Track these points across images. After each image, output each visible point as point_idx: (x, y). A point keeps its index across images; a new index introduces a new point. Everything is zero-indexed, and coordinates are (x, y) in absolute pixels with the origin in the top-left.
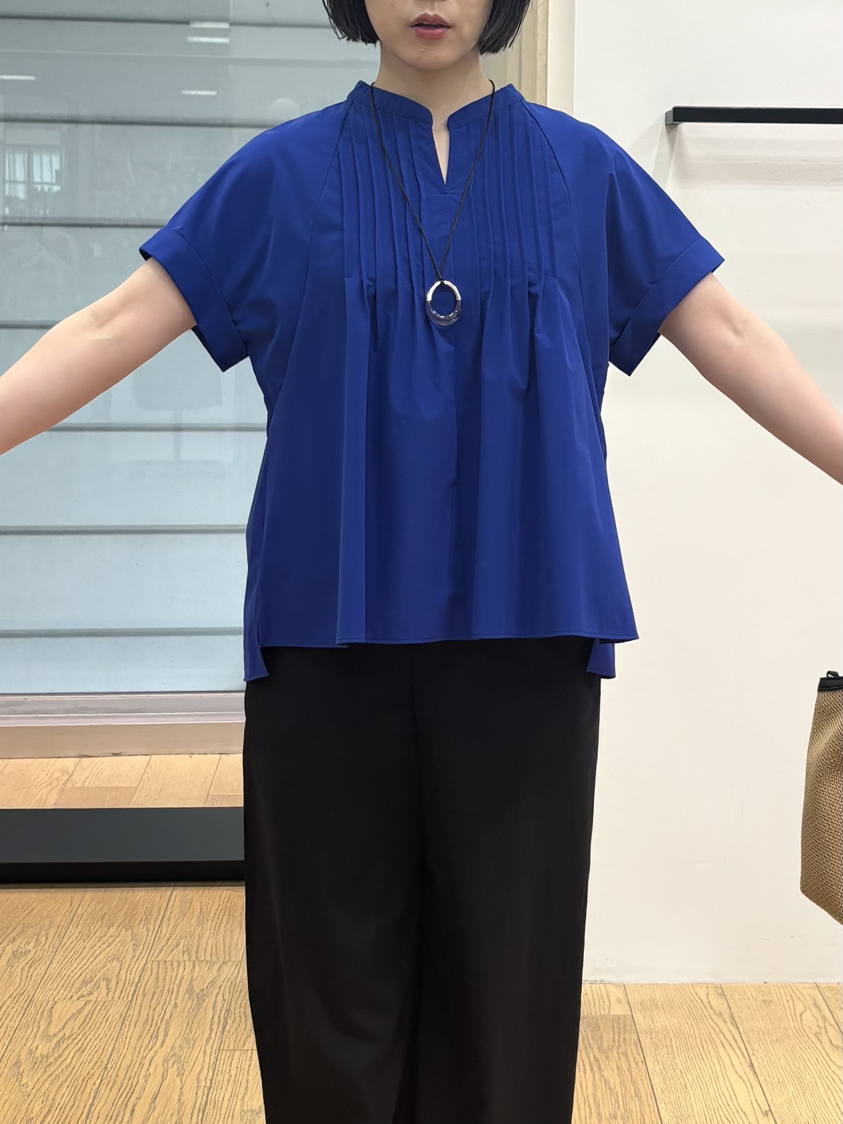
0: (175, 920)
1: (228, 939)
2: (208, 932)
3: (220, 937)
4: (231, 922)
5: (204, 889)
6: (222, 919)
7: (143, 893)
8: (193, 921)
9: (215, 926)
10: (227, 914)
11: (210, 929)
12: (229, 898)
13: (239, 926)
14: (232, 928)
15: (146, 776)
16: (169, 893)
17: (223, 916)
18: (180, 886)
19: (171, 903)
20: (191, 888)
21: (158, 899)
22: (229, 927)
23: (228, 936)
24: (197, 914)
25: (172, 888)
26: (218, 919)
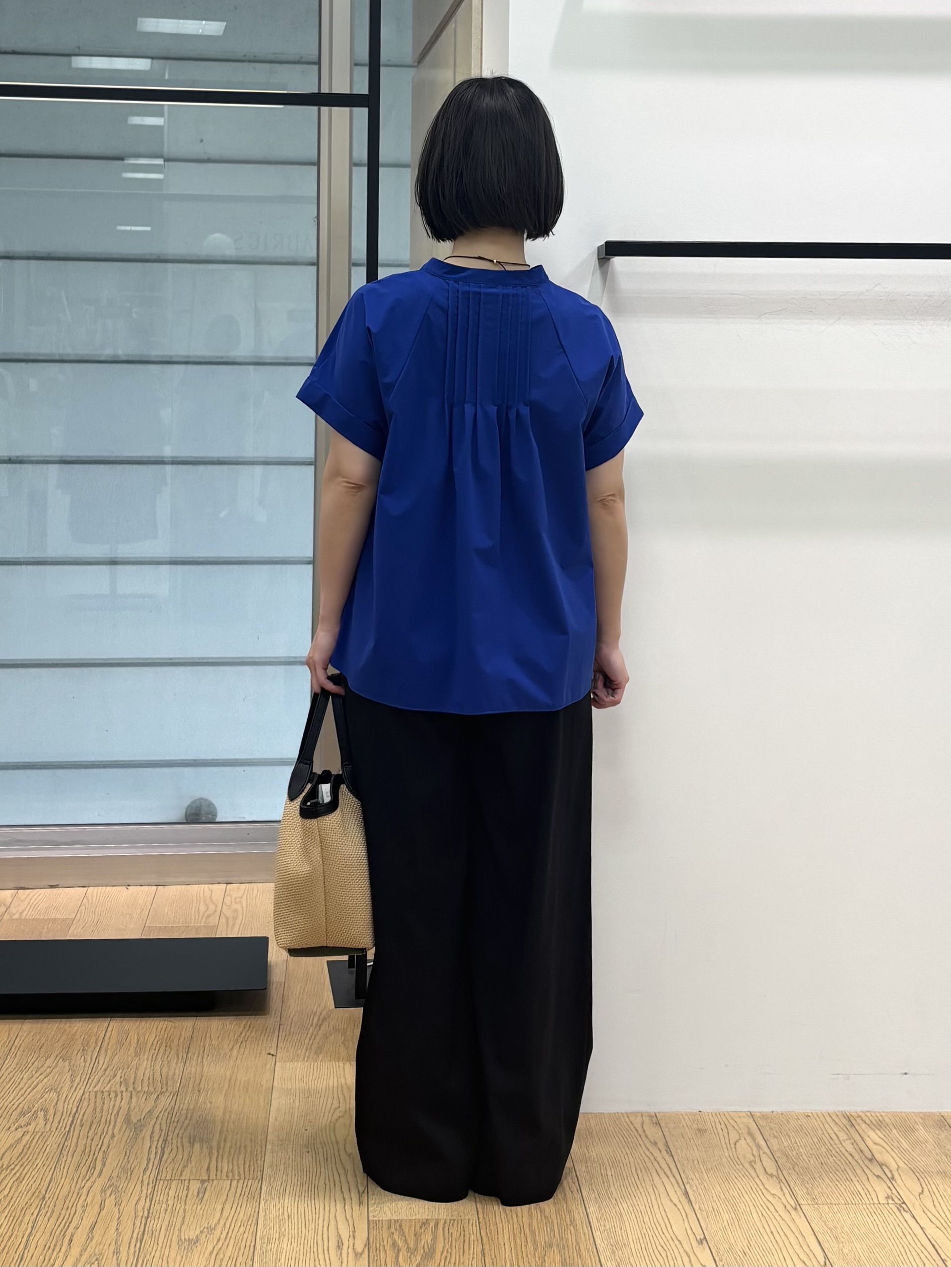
0: (113, 1050)
1: (165, 1070)
2: (145, 1063)
3: (158, 1068)
4: (168, 1052)
5: (141, 1021)
6: (159, 1050)
7: (81, 1023)
8: (130, 1052)
9: (152, 1057)
10: (164, 1045)
11: (148, 1060)
12: (166, 1029)
13: (176, 1057)
14: (169, 1059)
15: (83, 908)
16: (106, 1025)
17: (160, 1047)
18: (118, 1017)
19: (108, 1034)
20: (128, 1019)
21: (95, 1029)
22: (166, 1057)
23: (166, 1065)
24: (134, 1045)
25: (109, 1019)
26: (155, 1049)
